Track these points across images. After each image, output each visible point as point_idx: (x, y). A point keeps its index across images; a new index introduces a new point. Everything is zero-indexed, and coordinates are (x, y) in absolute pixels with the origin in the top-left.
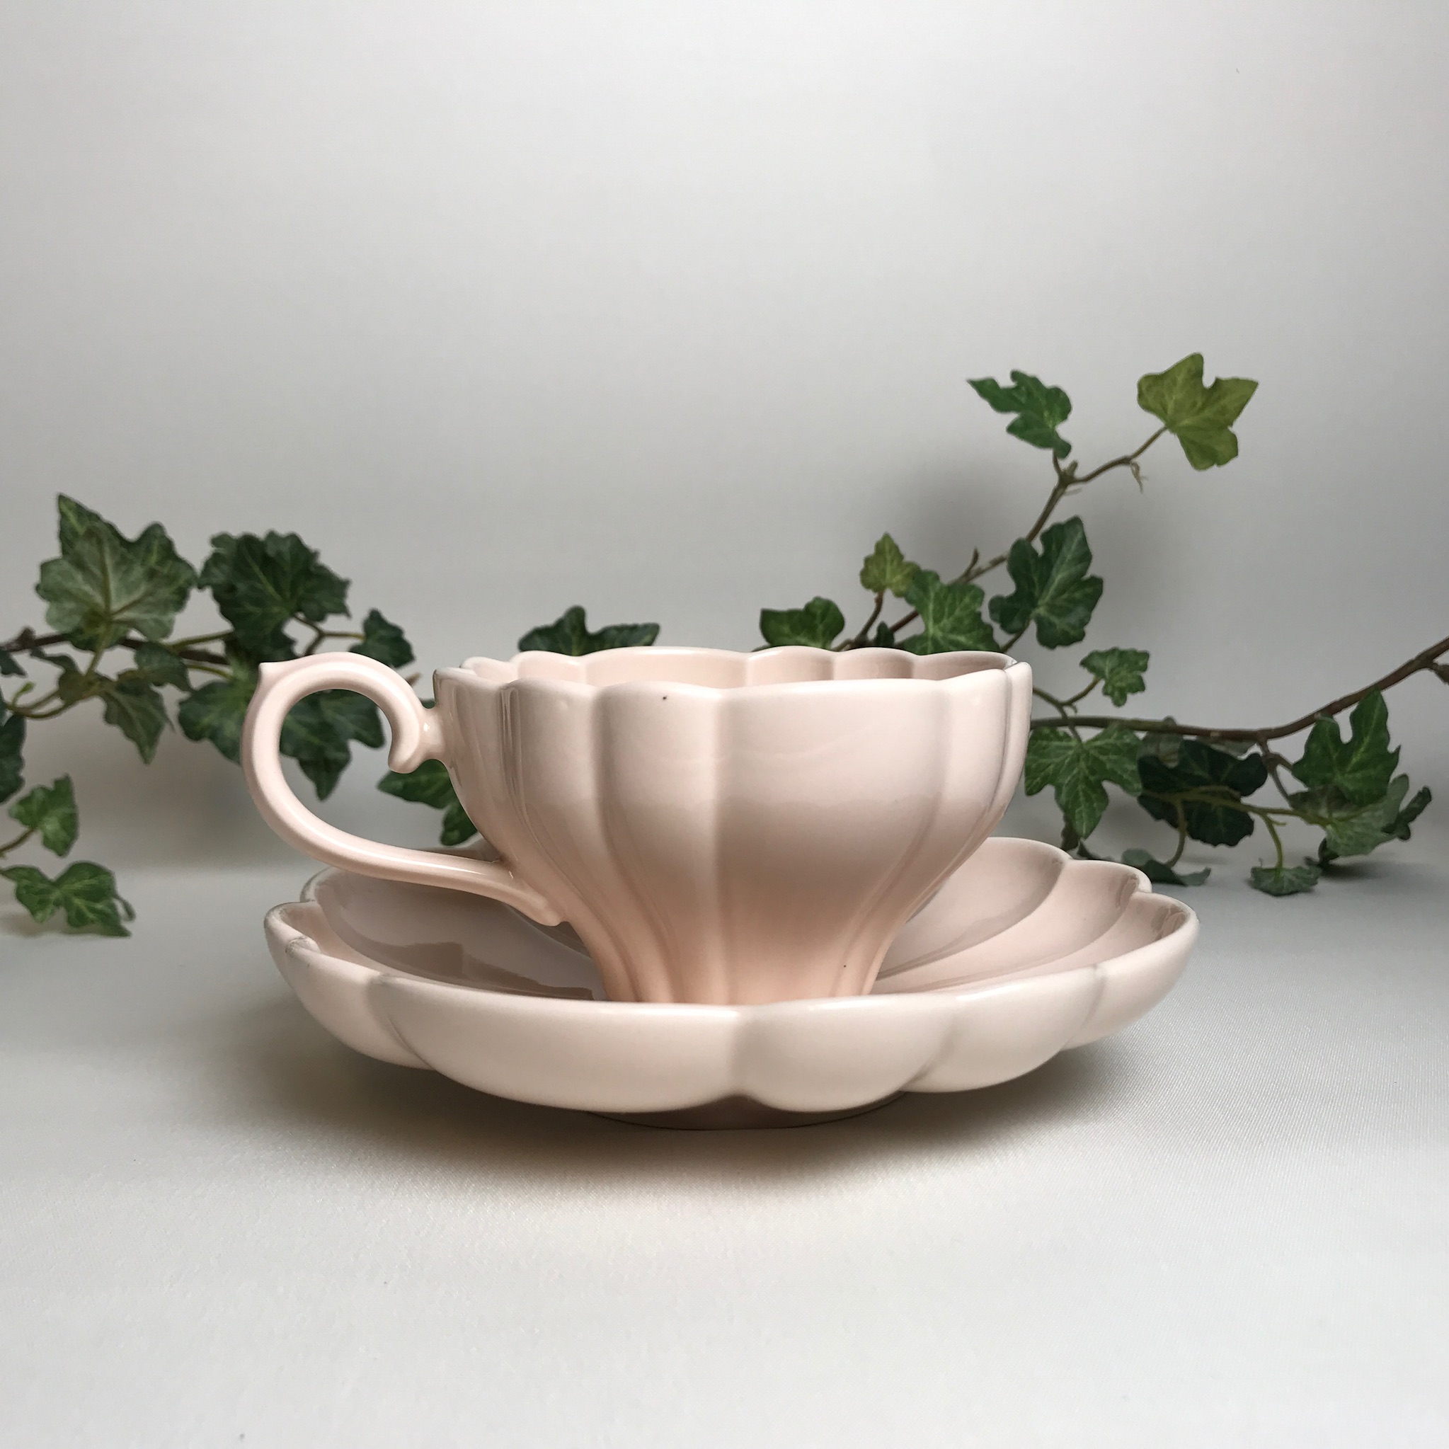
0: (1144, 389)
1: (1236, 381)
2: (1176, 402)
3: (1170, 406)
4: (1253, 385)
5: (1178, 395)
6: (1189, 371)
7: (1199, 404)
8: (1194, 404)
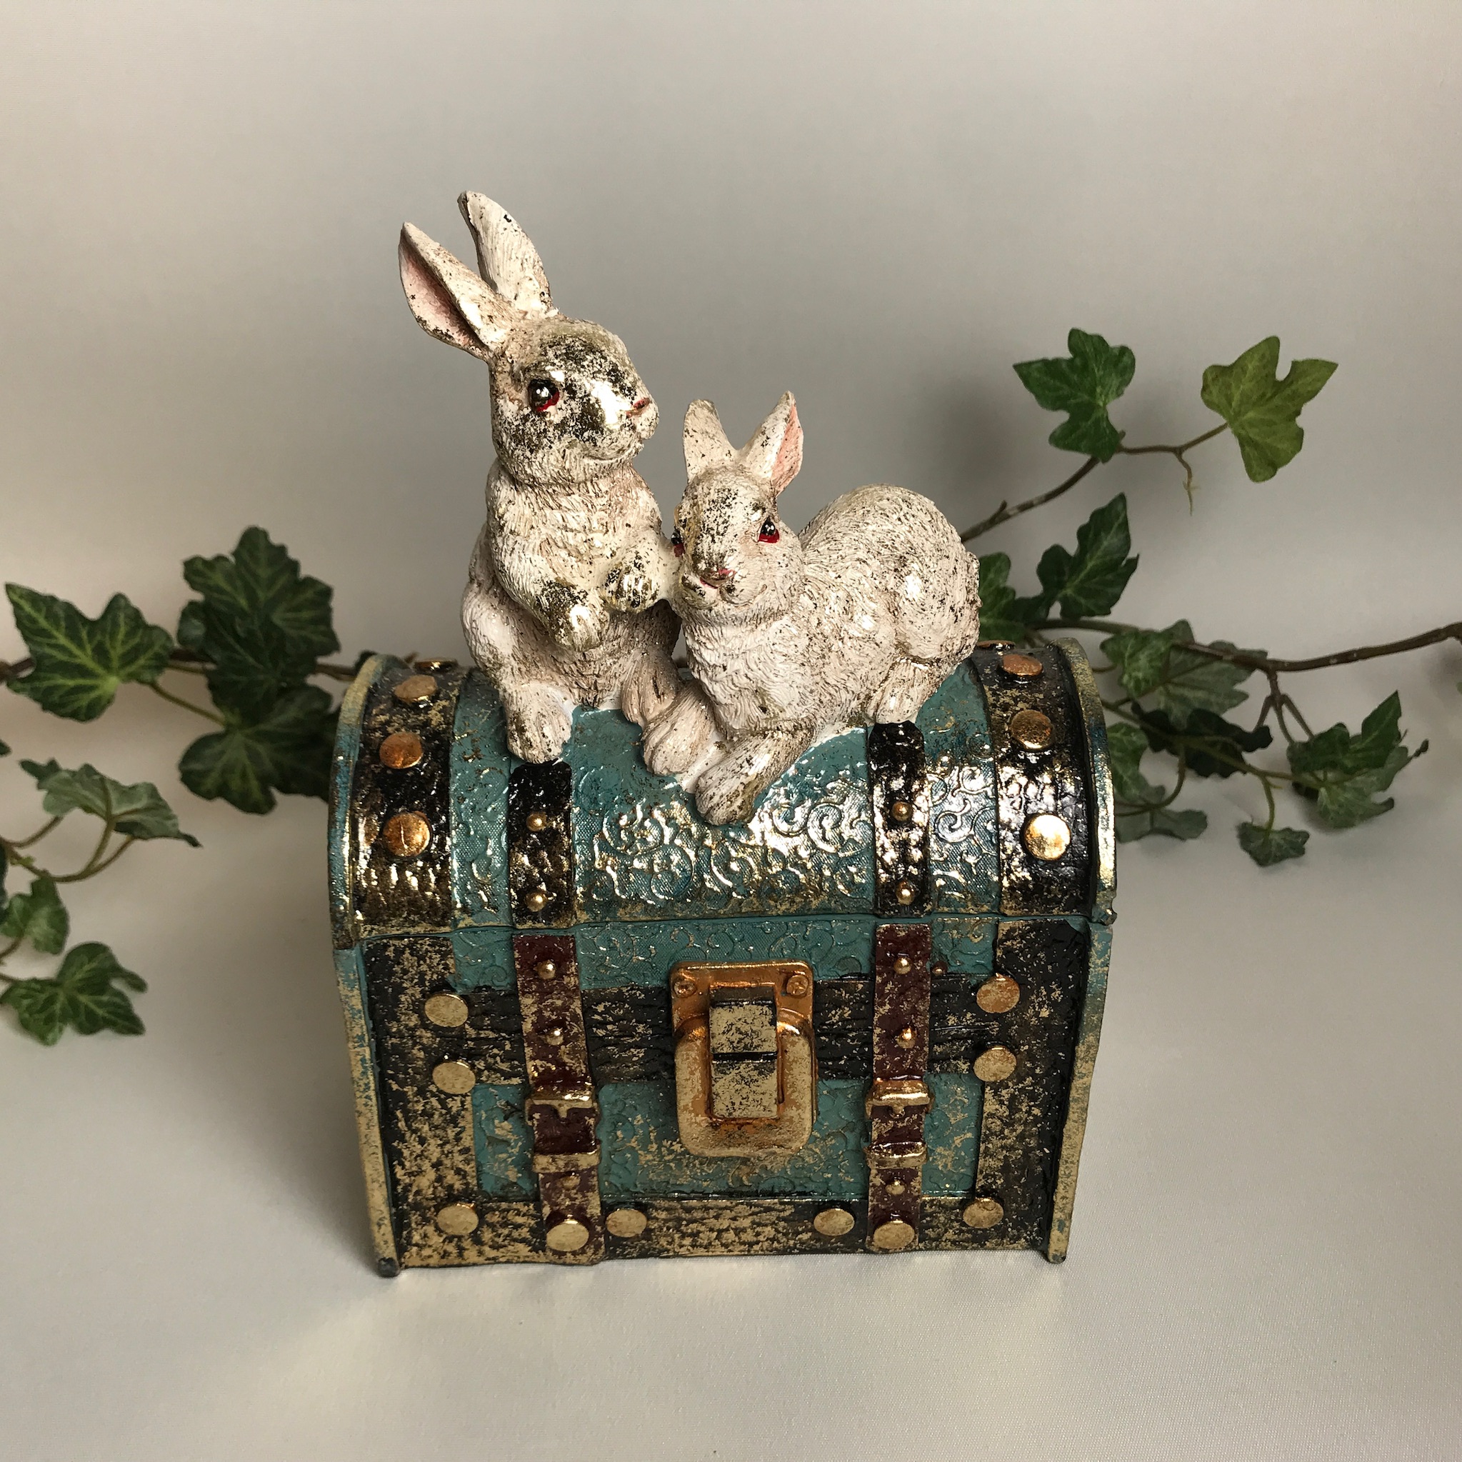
0: (1210, 378)
1: (1314, 363)
2: (1242, 395)
3: (1236, 397)
4: (1331, 367)
5: (1246, 385)
6: (1263, 356)
7: (1269, 395)
8: (1264, 395)
